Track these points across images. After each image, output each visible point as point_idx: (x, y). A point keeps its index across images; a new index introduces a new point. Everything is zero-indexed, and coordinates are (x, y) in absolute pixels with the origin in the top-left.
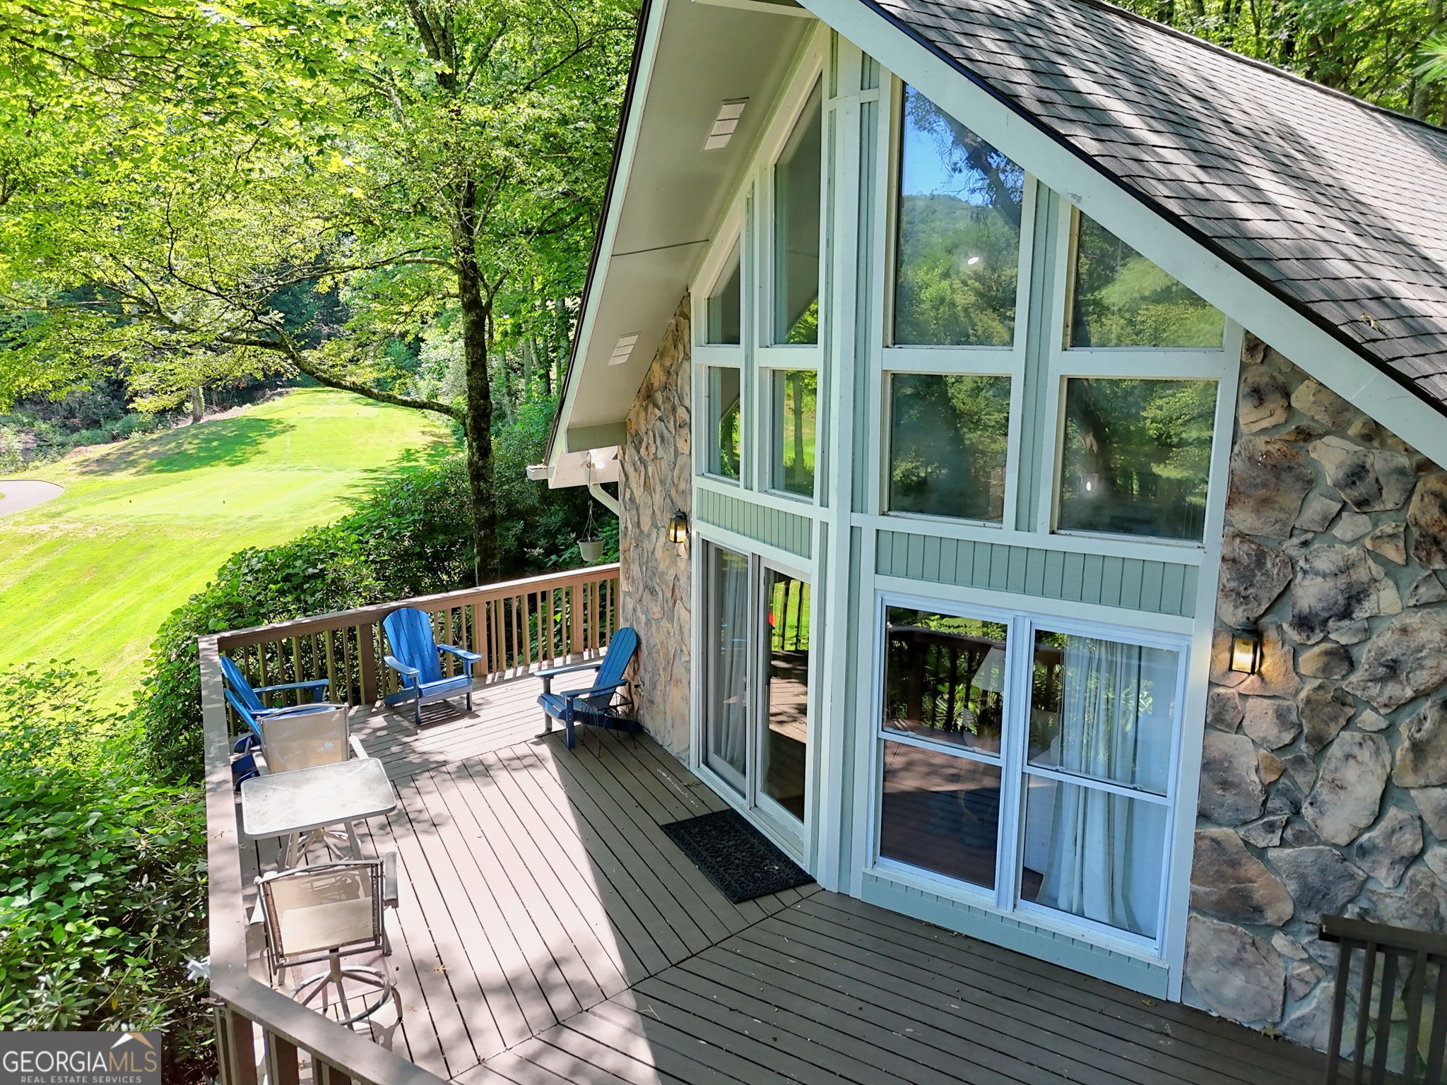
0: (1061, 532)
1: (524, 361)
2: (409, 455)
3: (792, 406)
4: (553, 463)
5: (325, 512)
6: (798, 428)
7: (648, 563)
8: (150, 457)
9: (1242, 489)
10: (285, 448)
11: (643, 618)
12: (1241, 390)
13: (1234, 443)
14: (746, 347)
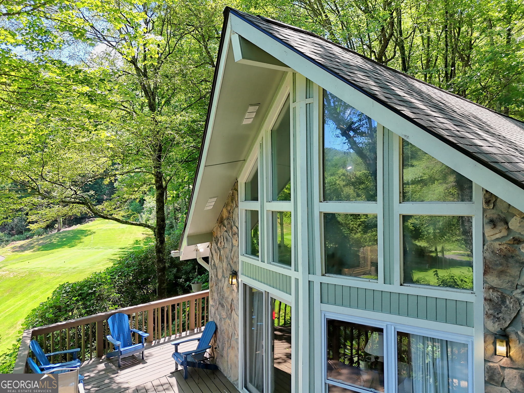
0: (405, 284)
1: (181, 207)
2: (137, 242)
3: (279, 221)
4: (182, 250)
5: (103, 265)
6: (282, 229)
7: (220, 292)
8: (39, 245)
9: (490, 266)
10: (91, 240)
11: (218, 317)
12: (484, 221)
13: (484, 245)
14: (261, 202)
